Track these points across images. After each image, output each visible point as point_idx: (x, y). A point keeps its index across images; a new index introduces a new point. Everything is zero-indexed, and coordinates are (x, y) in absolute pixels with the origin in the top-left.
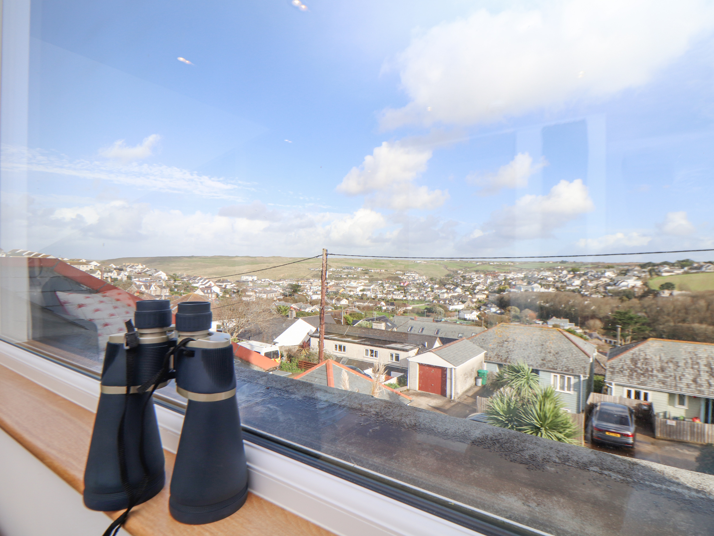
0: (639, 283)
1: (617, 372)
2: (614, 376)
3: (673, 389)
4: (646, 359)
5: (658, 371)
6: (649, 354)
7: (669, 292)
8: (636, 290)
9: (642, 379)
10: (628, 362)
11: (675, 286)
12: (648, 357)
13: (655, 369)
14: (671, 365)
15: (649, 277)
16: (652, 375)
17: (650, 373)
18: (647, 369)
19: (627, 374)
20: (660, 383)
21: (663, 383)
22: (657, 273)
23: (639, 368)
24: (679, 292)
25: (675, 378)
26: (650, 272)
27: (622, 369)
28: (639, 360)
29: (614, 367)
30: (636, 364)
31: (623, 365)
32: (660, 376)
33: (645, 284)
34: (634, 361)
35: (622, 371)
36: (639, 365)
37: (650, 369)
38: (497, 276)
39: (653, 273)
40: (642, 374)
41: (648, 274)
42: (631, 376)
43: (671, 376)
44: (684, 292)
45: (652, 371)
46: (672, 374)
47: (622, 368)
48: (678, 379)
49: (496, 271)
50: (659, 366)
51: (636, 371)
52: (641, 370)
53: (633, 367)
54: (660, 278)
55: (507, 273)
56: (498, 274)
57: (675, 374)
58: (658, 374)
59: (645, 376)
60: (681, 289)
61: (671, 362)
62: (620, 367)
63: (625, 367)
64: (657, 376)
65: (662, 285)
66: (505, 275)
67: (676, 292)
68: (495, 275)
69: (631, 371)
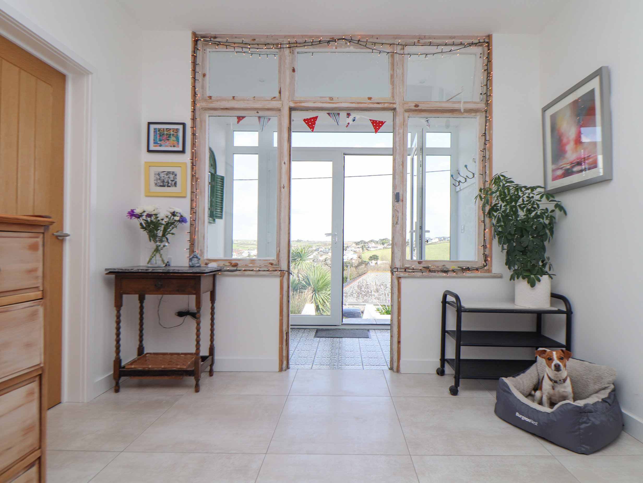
0: (355, 257)
1: (349, 295)
2: (347, 299)
3: (384, 302)
4: (367, 285)
5: (375, 292)
6: (368, 281)
7: (375, 262)
8: (353, 261)
9: (365, 298)
10: (356, 288)
11: (379, 257)
12: (368, 283)
13: (373, 291)
14: (382, 287)
15: (361, 251)
16: (371, 295)
17: (370, 294)
18: (368, 291)
19: (356, 296)
20: (377, 299)
21: (378, 299)
22: (367, 248)
23: (363, 291)
24: (382, 262)
25: (385, 295)
26: (362, 248)
27: (352, 294)
28: (363, 286)
29: (347, 292)
30: (361, 289)
31: (352, 290)
32: (376, 294)
33: (359, 257)
34: (360, 287)
35: (352, 295)
36: (363, 289)
37: (370, 291)
38: (241, 253)
39: (364, 249)
40: (365, 295)
41: (361, 249)
42: (358, 297)
43: (383, 294)
44: (384, 261)
45: (371, 292)
46: (383, 293)
47: (352, 292)
48: (387, 295)
49: (240, 249)
50: (375, 289)
51: (361, 293)
52: (364, 292)
53: (359, 291)
54: (369, 251)
55: (251, 250)
56: (242, 251)
57: (384, 292)
58: (375, 294)
59: (367, 296)
60: (382, 260)
61: (383, 285)
62: (351, 292)
63: (354, 292)
64: (374, 295)
65: (371, 257)
66: (249, 252)
67: (379, 262)
68: (239, 252)
69: (358, 294)
